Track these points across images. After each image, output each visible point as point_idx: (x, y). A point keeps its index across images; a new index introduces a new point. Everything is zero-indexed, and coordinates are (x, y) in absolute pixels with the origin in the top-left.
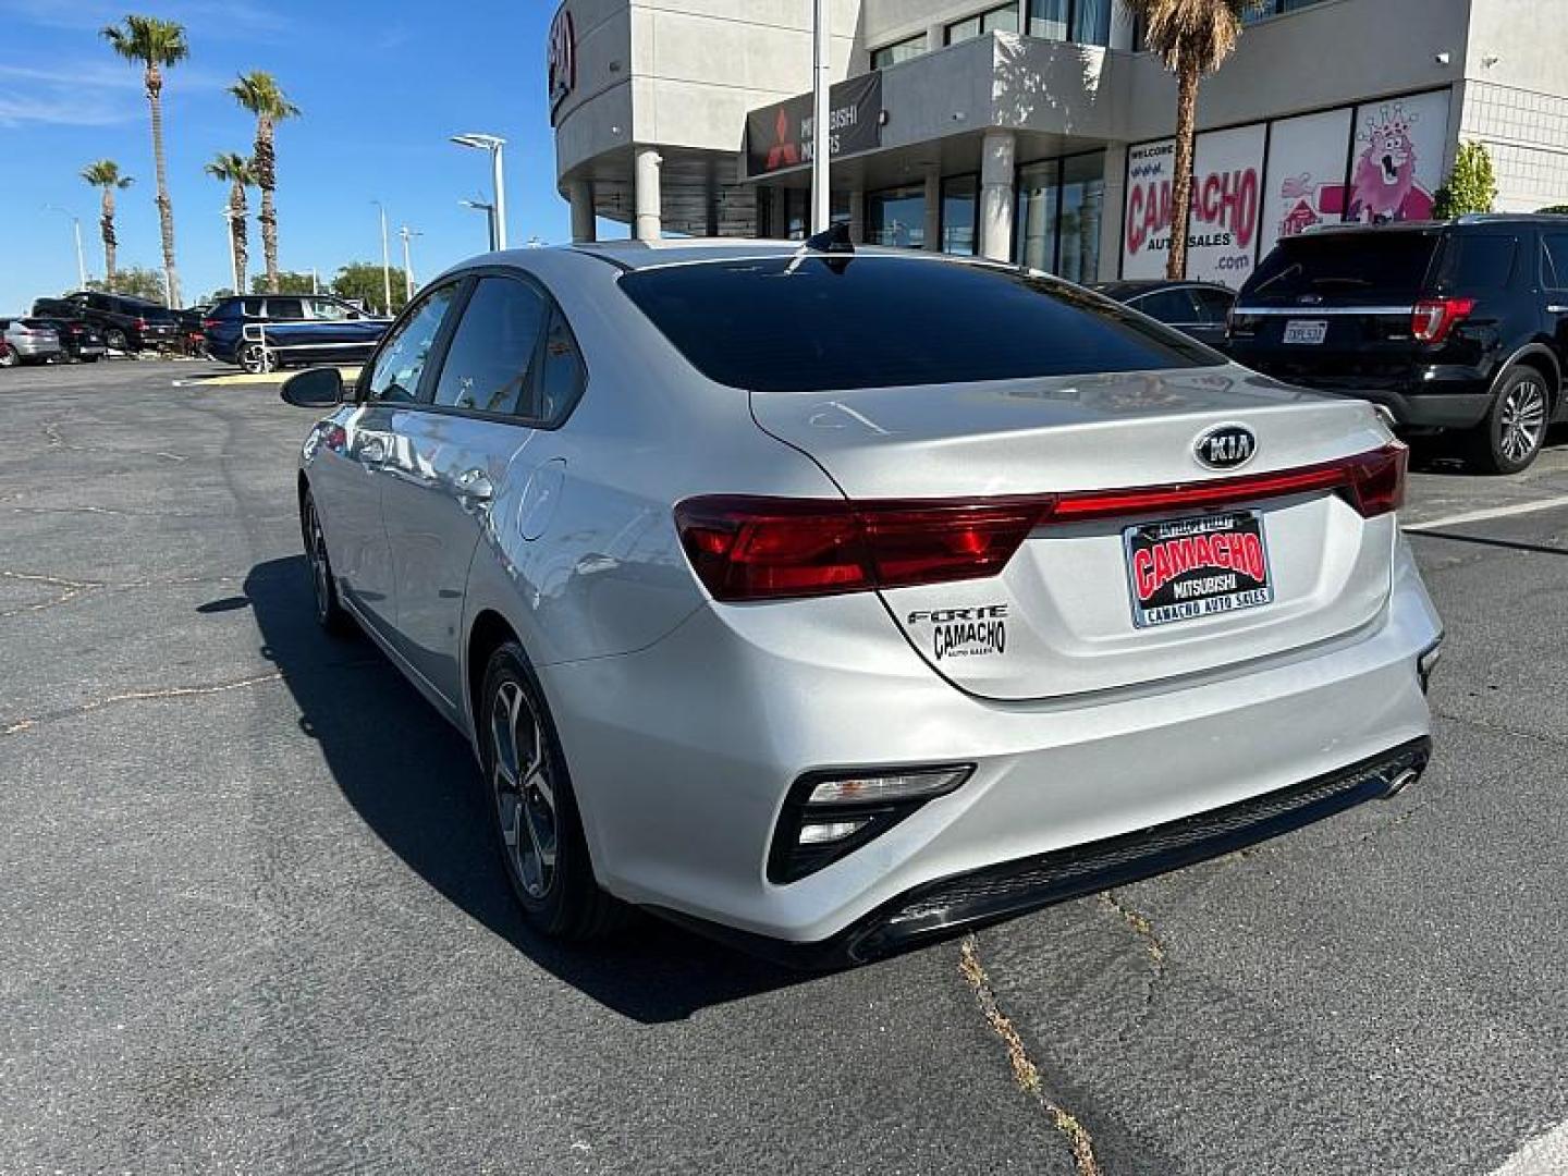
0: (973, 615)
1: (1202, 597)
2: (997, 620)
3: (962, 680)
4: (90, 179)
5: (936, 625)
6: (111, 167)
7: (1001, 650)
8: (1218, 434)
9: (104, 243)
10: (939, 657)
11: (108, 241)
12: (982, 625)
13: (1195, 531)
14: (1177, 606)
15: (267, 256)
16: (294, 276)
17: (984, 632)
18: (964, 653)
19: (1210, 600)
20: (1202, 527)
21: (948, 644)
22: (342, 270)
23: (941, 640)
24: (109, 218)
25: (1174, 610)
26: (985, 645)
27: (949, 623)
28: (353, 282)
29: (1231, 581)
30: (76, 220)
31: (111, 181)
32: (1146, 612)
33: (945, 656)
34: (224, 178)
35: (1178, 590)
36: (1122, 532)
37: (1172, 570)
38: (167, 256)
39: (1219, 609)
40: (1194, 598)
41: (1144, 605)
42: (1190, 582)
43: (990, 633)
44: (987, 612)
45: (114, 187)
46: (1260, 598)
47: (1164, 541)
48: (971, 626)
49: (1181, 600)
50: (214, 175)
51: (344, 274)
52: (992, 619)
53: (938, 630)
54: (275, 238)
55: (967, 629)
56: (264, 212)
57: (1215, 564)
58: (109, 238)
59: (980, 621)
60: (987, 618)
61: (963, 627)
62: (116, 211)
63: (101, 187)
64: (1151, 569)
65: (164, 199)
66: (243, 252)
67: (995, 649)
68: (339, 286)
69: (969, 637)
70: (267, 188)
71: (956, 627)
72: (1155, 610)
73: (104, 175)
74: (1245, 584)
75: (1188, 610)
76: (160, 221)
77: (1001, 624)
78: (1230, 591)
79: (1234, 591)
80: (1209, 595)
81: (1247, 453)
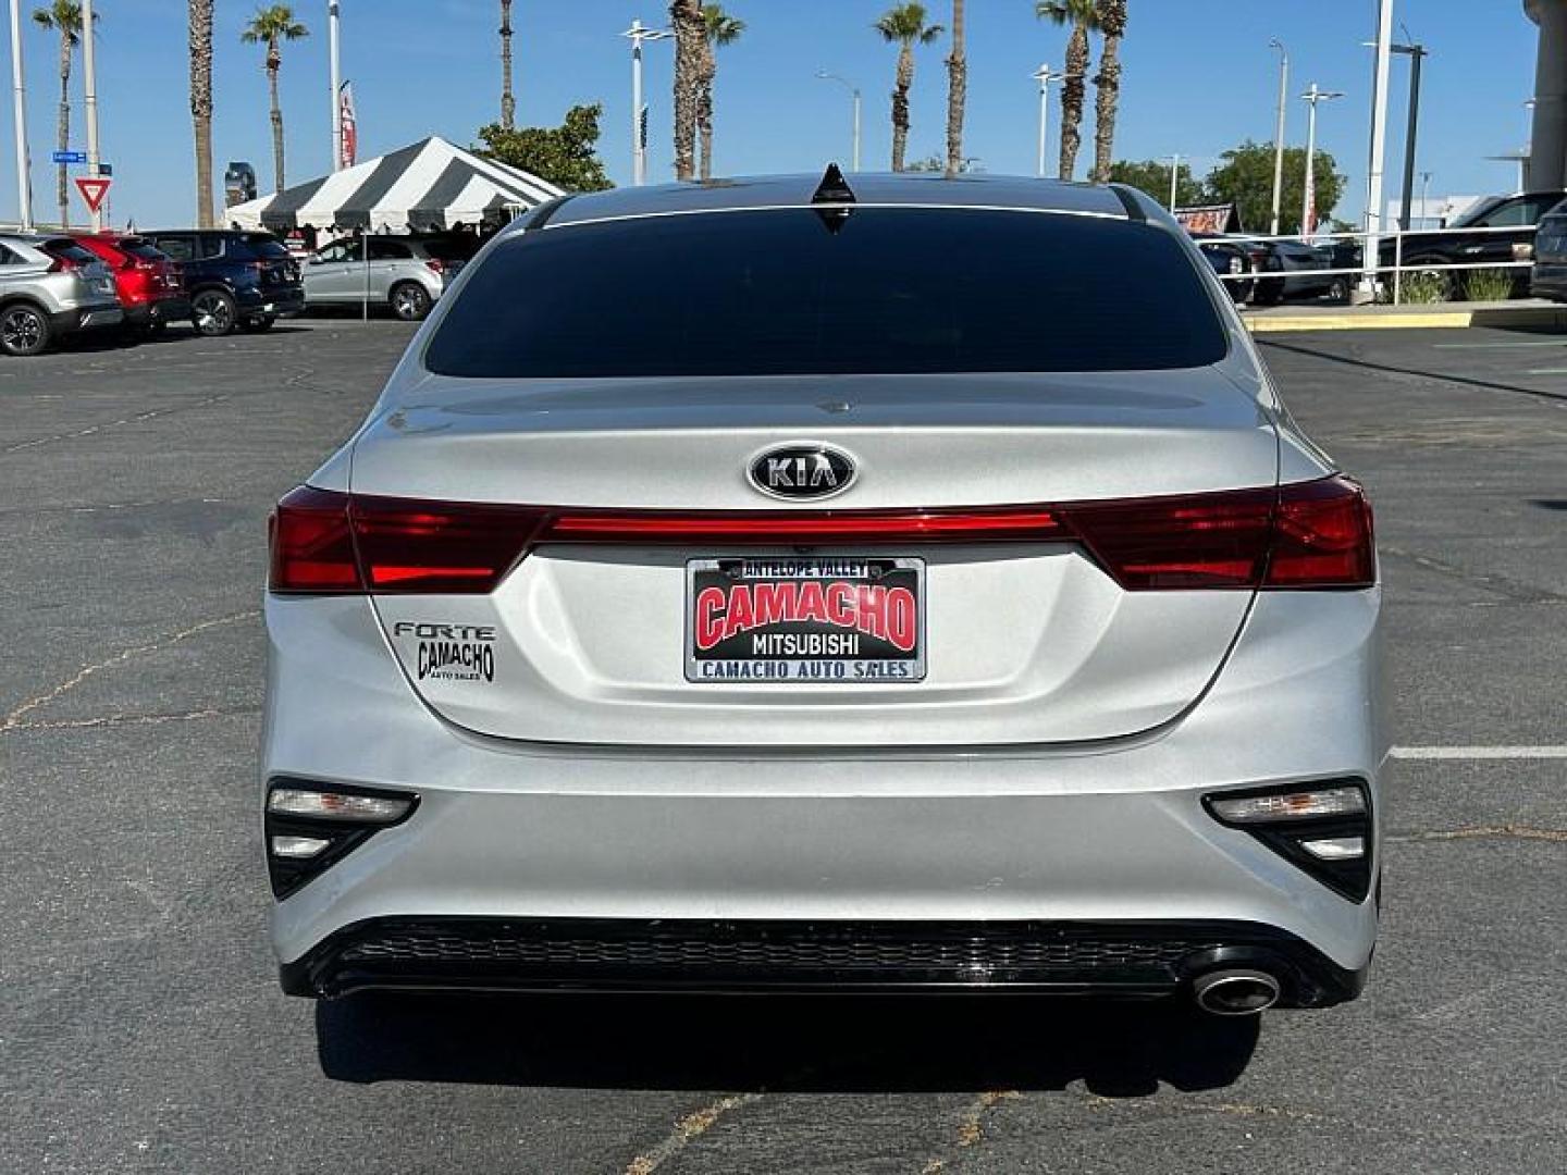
0: (457, 634)
1: (796, 656)
2: (484, 643)
3: (441, 705)
4: (887, 32)
5: (421, 640)
6: (916, 12)
7: (489, 677)
8: (779, 455)
9: (893, 125)
10: (421, 675)
11: (898, 123)
12: (466, 646)
13: (803, 575)
14: (751, 663)
15: (1098, 138)
16: (1152, 166)
17: (469, 655)
18: (449, 676)
19: (808, 663)
20: (815, 571)
21: (433, 663)
22: (1225, 156)
23: (426, 657)
24: (903, 88)
25: (746, 666)
26: (469, 670)
27: (433, 640)
28: (1243, 174)
29: (853, 645)
30: (857, 93)
31: (912, 31)
32: (701, 663)
33: (427, 676)
34: (1061, 20)
35: (759, 643)
36: (685, 566)
37: (754, 618)
38: (952, 144)
39: (822, 676)
40: (784, 656)
41: (699, 655)
42: (779, 637)
43: (477, 657)
44: (471, 633)
45: (917, 39)
46: (897, 671)
47: (751, 583)
48: (456, 647)
49: (760, 656)
50: (1048, 19)
51: (1229, 162)
52: (478, 642)
53: (423, 646)
54: (1114, 110)
55: (451, 648)
56: (1102, 70)
57: (828, 619)
58: (900, 118)
59: (465, 642)
60: (472, 639)
61: (447, 645)
62: (913, 79)
63: (898, 44)
64: (723, 613)
65: (958, 59)
66: (1074, 132)
67: (483, 677)
68: (1218, 180)
69: (454, 658)
70: (1111, 33)
71: (440, 645)
72: (715, 663)
73: (904, 26)
74: (873, 650)
75: (769, 670)
76: (948, 91)
77: (488, 649)
78: (846, 656)
79: (853, 657)
80: (808, 656)
81: (832, 481)
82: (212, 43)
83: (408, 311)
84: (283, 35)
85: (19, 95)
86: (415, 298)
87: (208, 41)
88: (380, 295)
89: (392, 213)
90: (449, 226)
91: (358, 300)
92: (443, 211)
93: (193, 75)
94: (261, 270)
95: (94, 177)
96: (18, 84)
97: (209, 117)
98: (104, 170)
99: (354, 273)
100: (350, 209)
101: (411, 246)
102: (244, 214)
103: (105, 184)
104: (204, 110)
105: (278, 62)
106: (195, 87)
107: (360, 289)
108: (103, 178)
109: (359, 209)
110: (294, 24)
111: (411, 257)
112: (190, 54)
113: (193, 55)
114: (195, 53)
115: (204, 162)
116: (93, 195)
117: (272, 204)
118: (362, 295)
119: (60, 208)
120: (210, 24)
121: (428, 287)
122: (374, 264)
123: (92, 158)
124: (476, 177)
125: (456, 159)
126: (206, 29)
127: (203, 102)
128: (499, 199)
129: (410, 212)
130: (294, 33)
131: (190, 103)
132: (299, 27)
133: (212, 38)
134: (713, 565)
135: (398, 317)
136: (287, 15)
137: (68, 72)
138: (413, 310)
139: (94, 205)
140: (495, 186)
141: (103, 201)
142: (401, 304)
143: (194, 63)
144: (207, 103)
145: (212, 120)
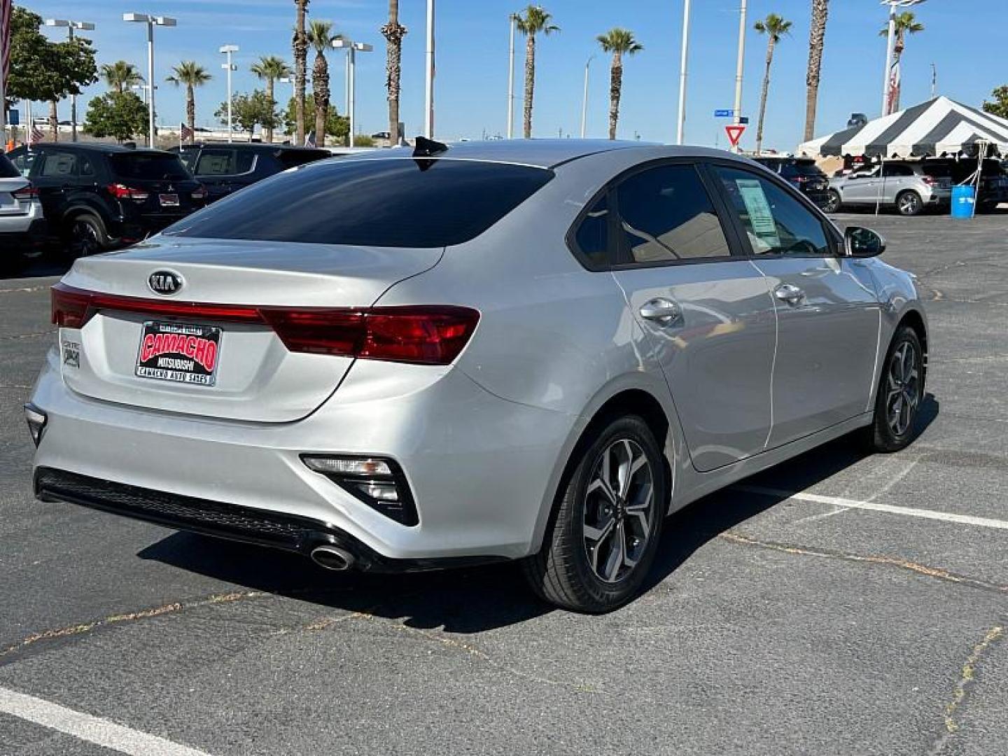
0: (71, 345)
1: (171, 369)
2: (77, 351)
7: (79, 366)
8: (155, 274)
10: (64, 363)
12: (74, 352)
17: (74, 356)
18: (70, 364)
19: (175, 372)
21: (67, 358)
23: (66, 355)
25: (154, 371)
26: (74, 362)
27: (67, 348)
29: (190, 365)
32: (141, 368)
33: (66, 364)
35: (160, 361)
36: (144, 322)
37: (161, 349)
39: (178, 380)
40: (168, 369)
42: (168, 359)
43: (76, 357)
44: (74, 345)
46: (204, 380)
47: (163, 333)
49: (161, 368)
57: (185, 353)
59: (73, 350)
60: (75, 349)
61: (70, 351)
64: (152, 346)
67: (77, 366)
69: (71, 357)
71: (68, 350)
72: (145, 369)
75: (161, 374)
77: (78, 353)
78: (188, 371)
79: (191, 372)
80: (175, 370)
81: (173, 288)
82: (824, 40)
83: (907, 209)
84: (908, 30)
85: (683, 78)
86: (912, 201)
87: (821, 39)
88: (890, 199)
89: (901, 148)
90: (938, 156)
91: (874, 202)
92: (934, 145)
93: (810, 61)
94: (801, 182)
95: (736, 125)
96: (683, 71)
97: (817, 86)
98: (743, 120)
99: (876, 184)
100: (875, 143)
101: (913, 167)
102: (810, 148)
103: (742, 129)
104: (814, 83)
105: (902, 48)
106: (809, 68)
107: (876, 195)
108: (742, 125)
109: (881, 144)
110: (915, 23)
111: (912, 174)
112: (809, 47)
113: (812, 48)
114: (813, 47)
115: (810, 115)
116: (734, 136)
117: (829, 141)
118: (878, 199)
119: (757, 143)
120: (824, 28)
121: (921, 195)
122: (888, 179)
123: (736, 113)
124: (963, 123)
125: (953, 112)
126: (820, 32)
127: (814, 77)
128: (975, 136)
129: (914, 146)
130: (914, 29)
131: (806, 78)
132: (918, 25)
133: (824, 37)
134: (150, 323)
135: (899, 213)
136: (910, 18)
137: (770, 59)
138: (910, 209)
139: (734, 141)
140: (974, 128)
141: (739, 139)
142: (903, 205)
143: (812, 53)
144: (816, 78)
145: (819, 88)
